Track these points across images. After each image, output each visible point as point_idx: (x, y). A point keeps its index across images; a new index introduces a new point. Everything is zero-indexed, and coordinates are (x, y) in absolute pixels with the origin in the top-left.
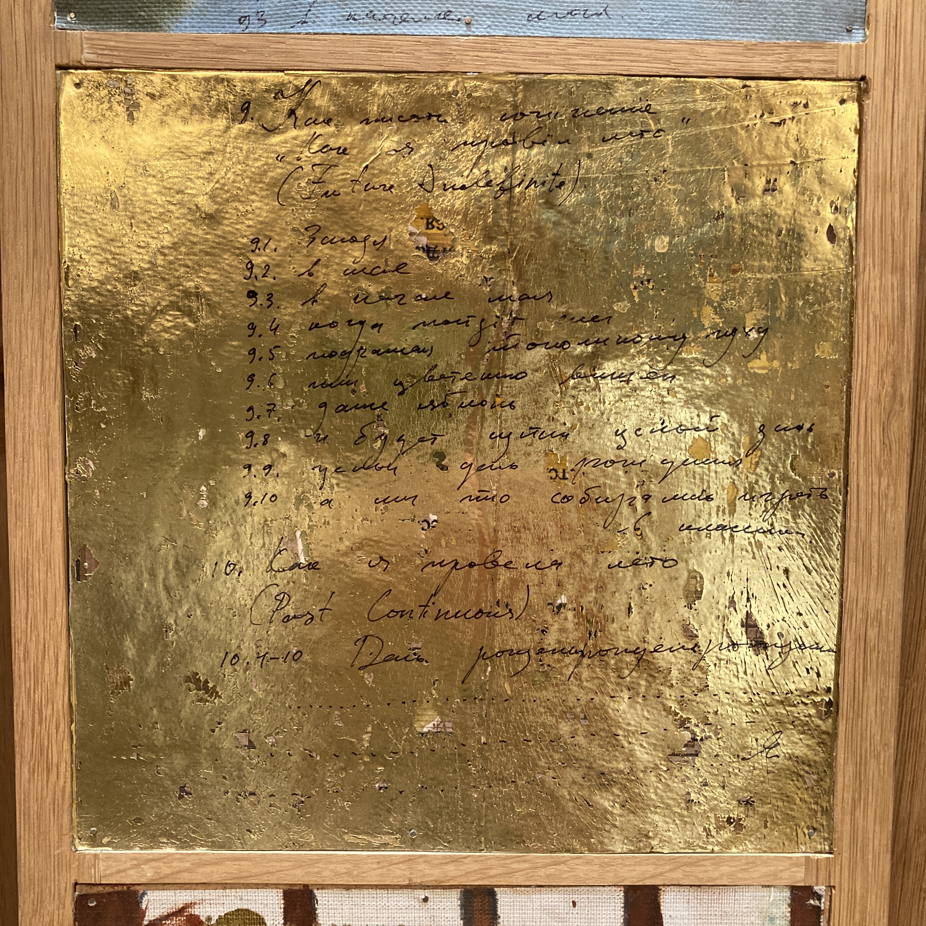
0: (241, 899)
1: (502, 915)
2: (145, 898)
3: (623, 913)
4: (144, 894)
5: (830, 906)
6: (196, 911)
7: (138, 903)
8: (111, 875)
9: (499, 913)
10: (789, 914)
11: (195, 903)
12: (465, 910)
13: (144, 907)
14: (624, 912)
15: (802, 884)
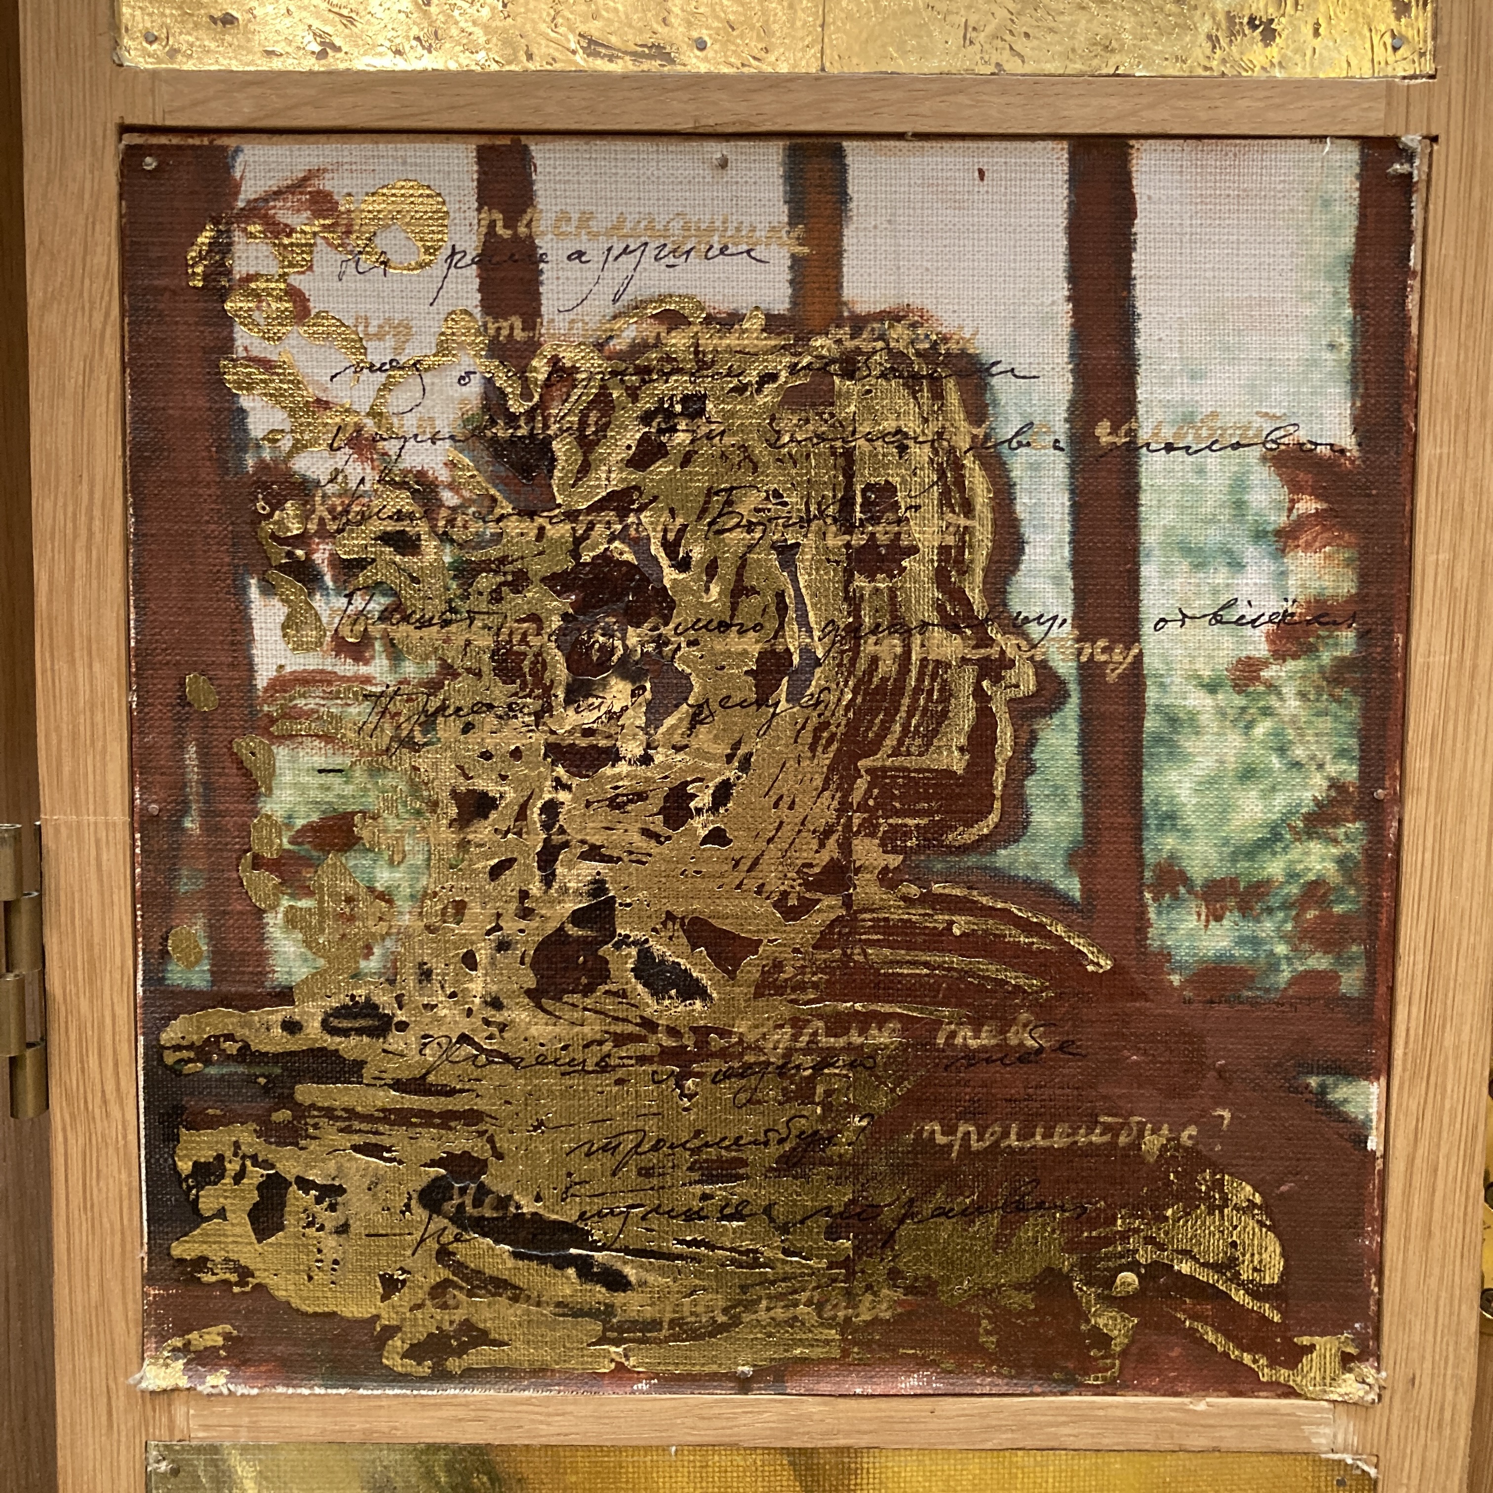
0: (404, 163)
1: (855, 196)
2: (240, 159)
3: (1066, 192)
4: (238, 150)
5: (1429, 175)
6: (327, 184)
7: (228, 168)
8: (182, 109)
9: (850, 191)
10: (1356, 194)
11: (325, 171)
12: (791, 185)
13: (238, 175)
14: (1069, 188)
15: (1380, 133)
